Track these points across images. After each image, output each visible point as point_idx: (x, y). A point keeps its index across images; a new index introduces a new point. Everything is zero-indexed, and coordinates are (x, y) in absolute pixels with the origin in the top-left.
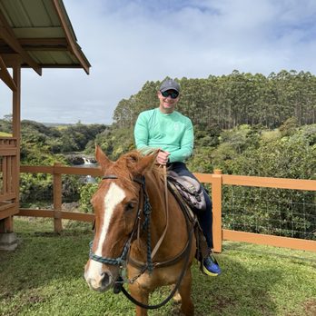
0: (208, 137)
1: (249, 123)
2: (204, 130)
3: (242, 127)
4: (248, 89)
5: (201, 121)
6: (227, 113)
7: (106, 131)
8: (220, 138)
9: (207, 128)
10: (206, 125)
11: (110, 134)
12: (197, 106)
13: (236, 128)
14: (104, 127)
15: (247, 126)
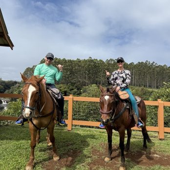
0: (76, 90)
1: (96, 84)
2: (73, 86)
3: (93, 85)
4: (95, 66)
5: (72, 81)
6: (85, 78)
7: (17, 85)
8: (81, 91)
9: (75, 85)
10: (75, 83)
11: (19, 86)
12: (71, 74)
13: (90, 86)
14: (16, 83)
15: (95, 85)
